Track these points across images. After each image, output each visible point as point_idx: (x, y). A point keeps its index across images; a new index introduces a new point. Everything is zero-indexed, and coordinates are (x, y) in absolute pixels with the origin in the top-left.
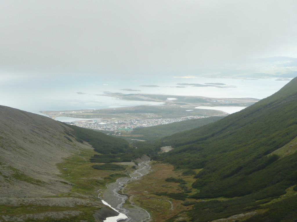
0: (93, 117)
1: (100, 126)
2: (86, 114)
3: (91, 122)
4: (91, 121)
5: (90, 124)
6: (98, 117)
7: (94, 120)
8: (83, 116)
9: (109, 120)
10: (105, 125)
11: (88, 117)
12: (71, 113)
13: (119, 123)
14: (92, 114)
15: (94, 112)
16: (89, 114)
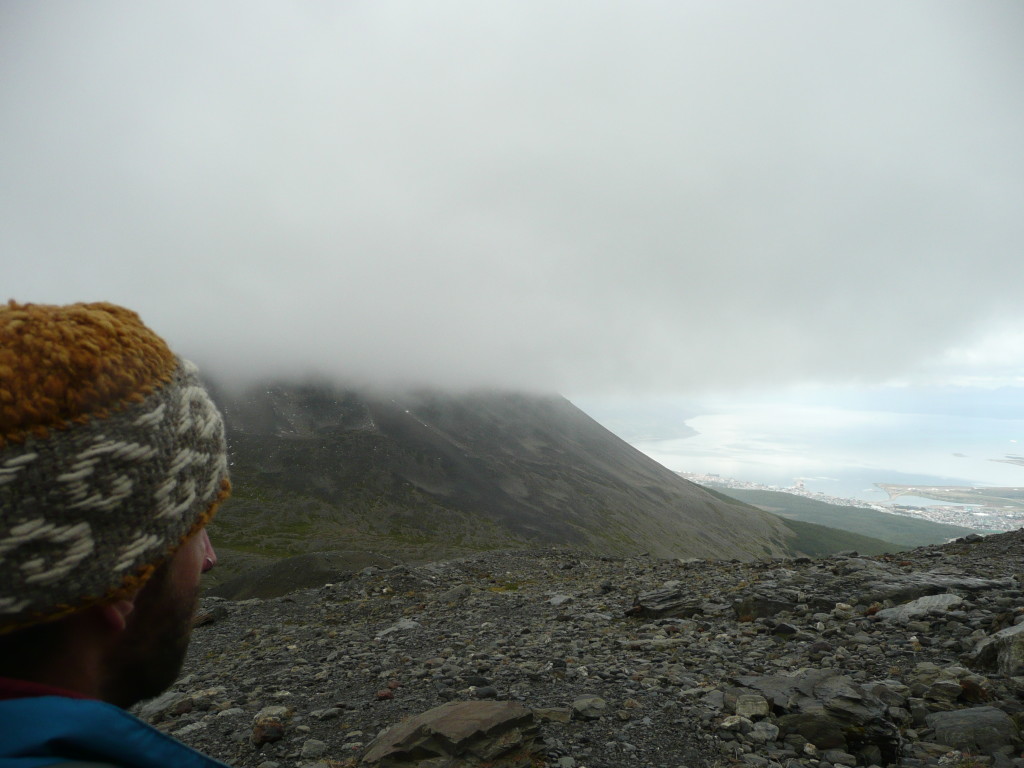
0: (968, 500)
1: (974, 519)
2: (956, 495)
3: (960, 511)
4: (962, 508)
5: (957, 513)
6: (977, 501)
7: (967, 507)
8: (949, 497)
9: (997, 509)
10: (985, 518)
11: (958, 500)
12: (929, 490)
13: (1014, 518)
14: (967, 495)
15: (973, 491)
16: (961, 495)
